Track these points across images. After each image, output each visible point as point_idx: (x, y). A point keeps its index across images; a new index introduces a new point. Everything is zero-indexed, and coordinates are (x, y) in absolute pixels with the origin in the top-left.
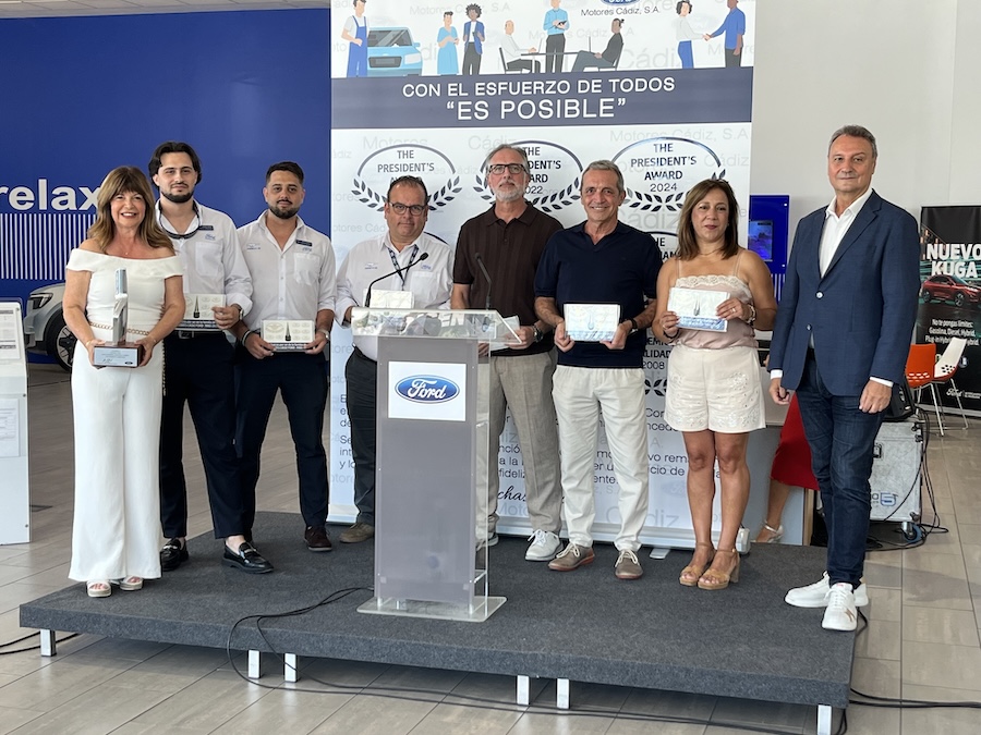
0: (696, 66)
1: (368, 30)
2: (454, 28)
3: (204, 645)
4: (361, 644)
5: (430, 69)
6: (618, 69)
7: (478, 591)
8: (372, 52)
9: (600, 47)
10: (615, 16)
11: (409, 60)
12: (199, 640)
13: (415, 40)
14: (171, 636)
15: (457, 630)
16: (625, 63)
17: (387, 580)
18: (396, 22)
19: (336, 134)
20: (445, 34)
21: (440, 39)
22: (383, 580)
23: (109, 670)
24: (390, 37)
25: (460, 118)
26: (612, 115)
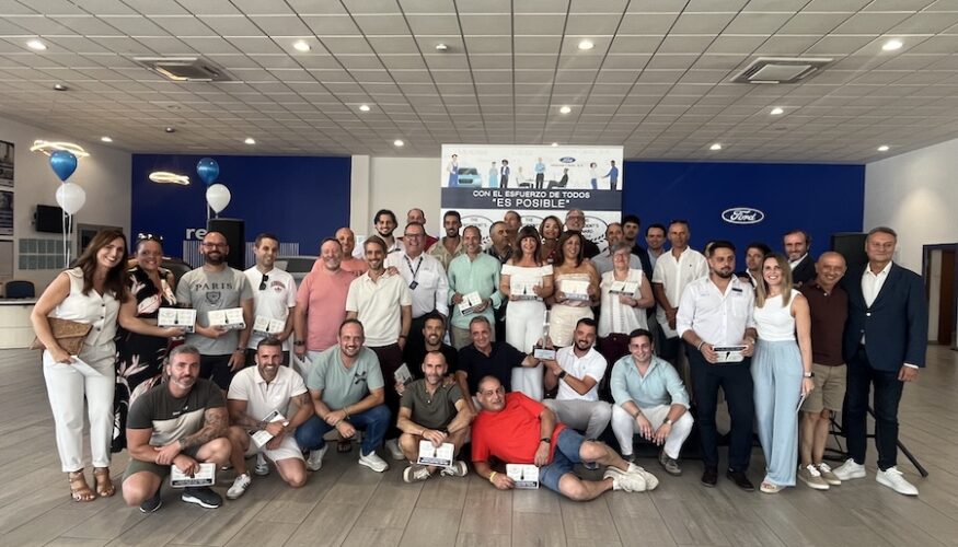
8: (460, 177)
9: (559, 179)
16: (569, 186)
18: (470, 166)
25: (498, 205)
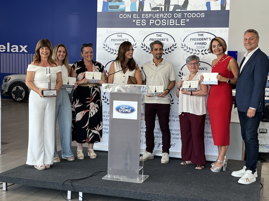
3: (53, 188)
4: (103, 189)
5: (128, 10)
7: (140, 173)
9: (181, 3)
11: (121, 7)
12: (52, 187)
14: (43, 186)
15: (133, 186)
16: (189, 8)
17: (112, 169)
19: (98, 29)
21: (131, 0)
22: (110, 169)
23: (24, 196)
25: (137, 25)
26: (185, 25)
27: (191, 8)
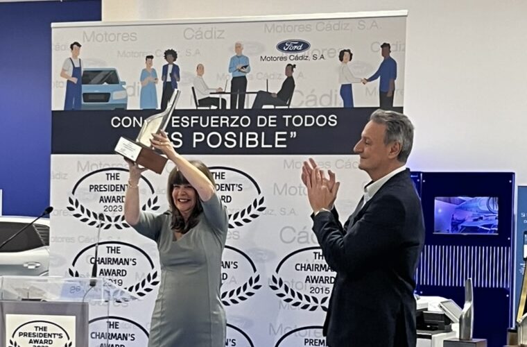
0: (355, 106)
1: (82, 70)
2: (154, 70)
5: (134, 104)
6: (290, 107)
10: (289, 62)
11: (116, 97)
13: (121, 79)
19: (55, 159)
20: (147, 74)
21: (142, 79)
24: (100, 77)
26: (285, 146)
27: (303, 102)
